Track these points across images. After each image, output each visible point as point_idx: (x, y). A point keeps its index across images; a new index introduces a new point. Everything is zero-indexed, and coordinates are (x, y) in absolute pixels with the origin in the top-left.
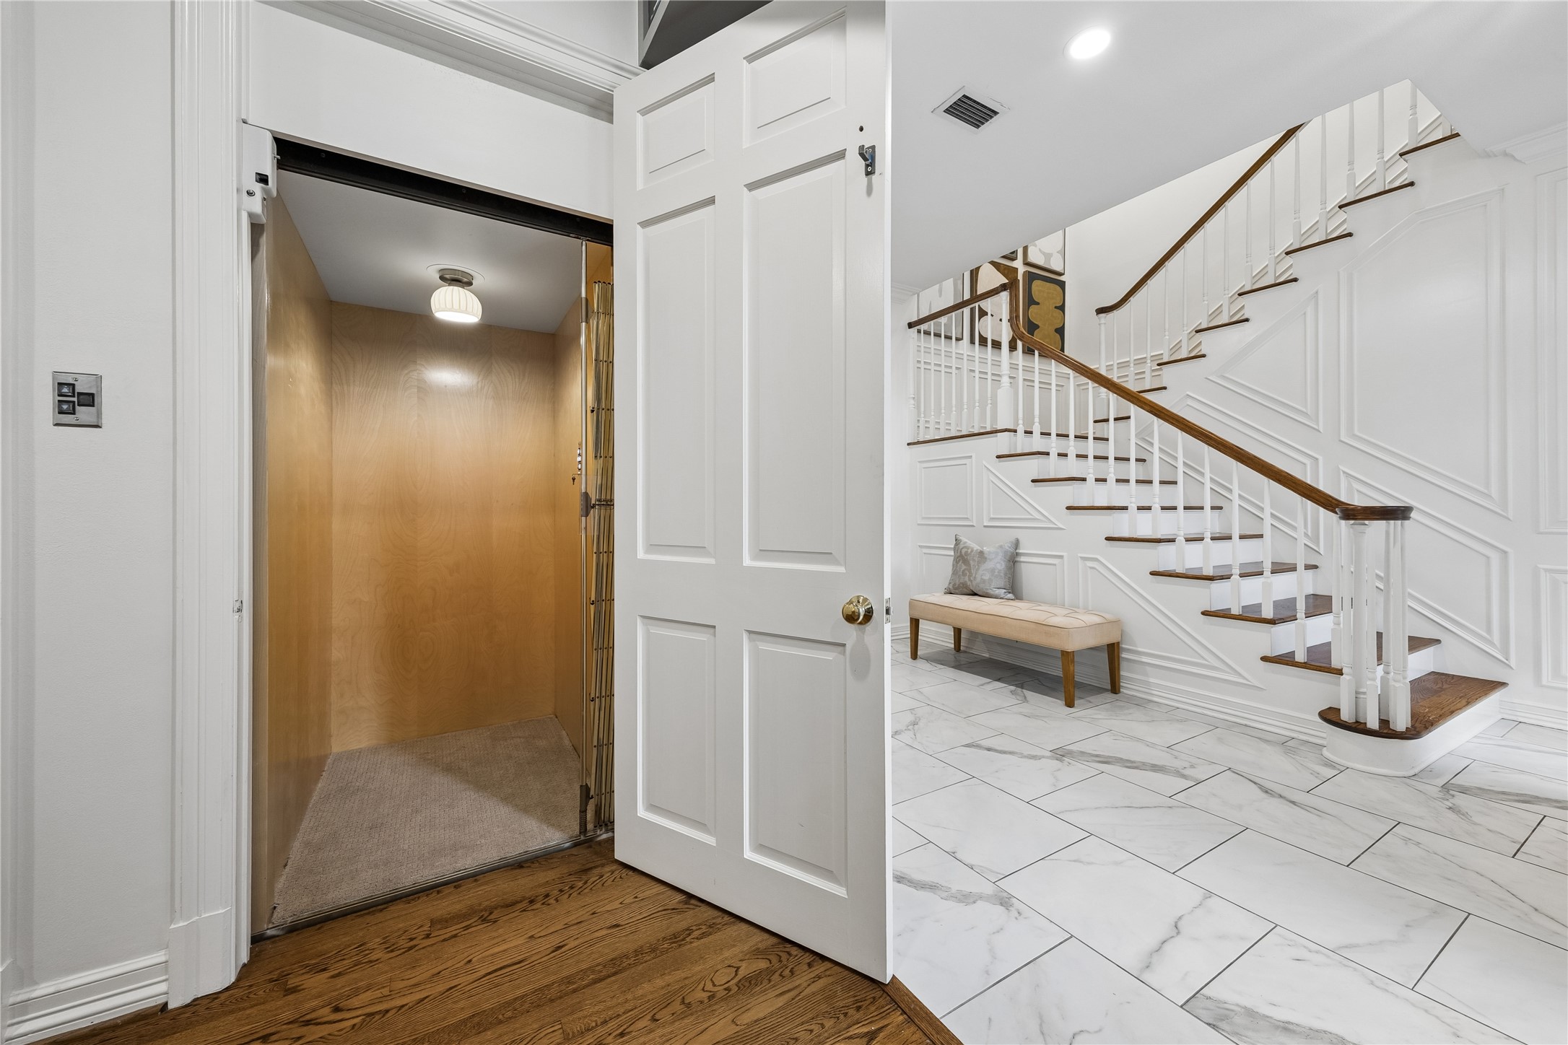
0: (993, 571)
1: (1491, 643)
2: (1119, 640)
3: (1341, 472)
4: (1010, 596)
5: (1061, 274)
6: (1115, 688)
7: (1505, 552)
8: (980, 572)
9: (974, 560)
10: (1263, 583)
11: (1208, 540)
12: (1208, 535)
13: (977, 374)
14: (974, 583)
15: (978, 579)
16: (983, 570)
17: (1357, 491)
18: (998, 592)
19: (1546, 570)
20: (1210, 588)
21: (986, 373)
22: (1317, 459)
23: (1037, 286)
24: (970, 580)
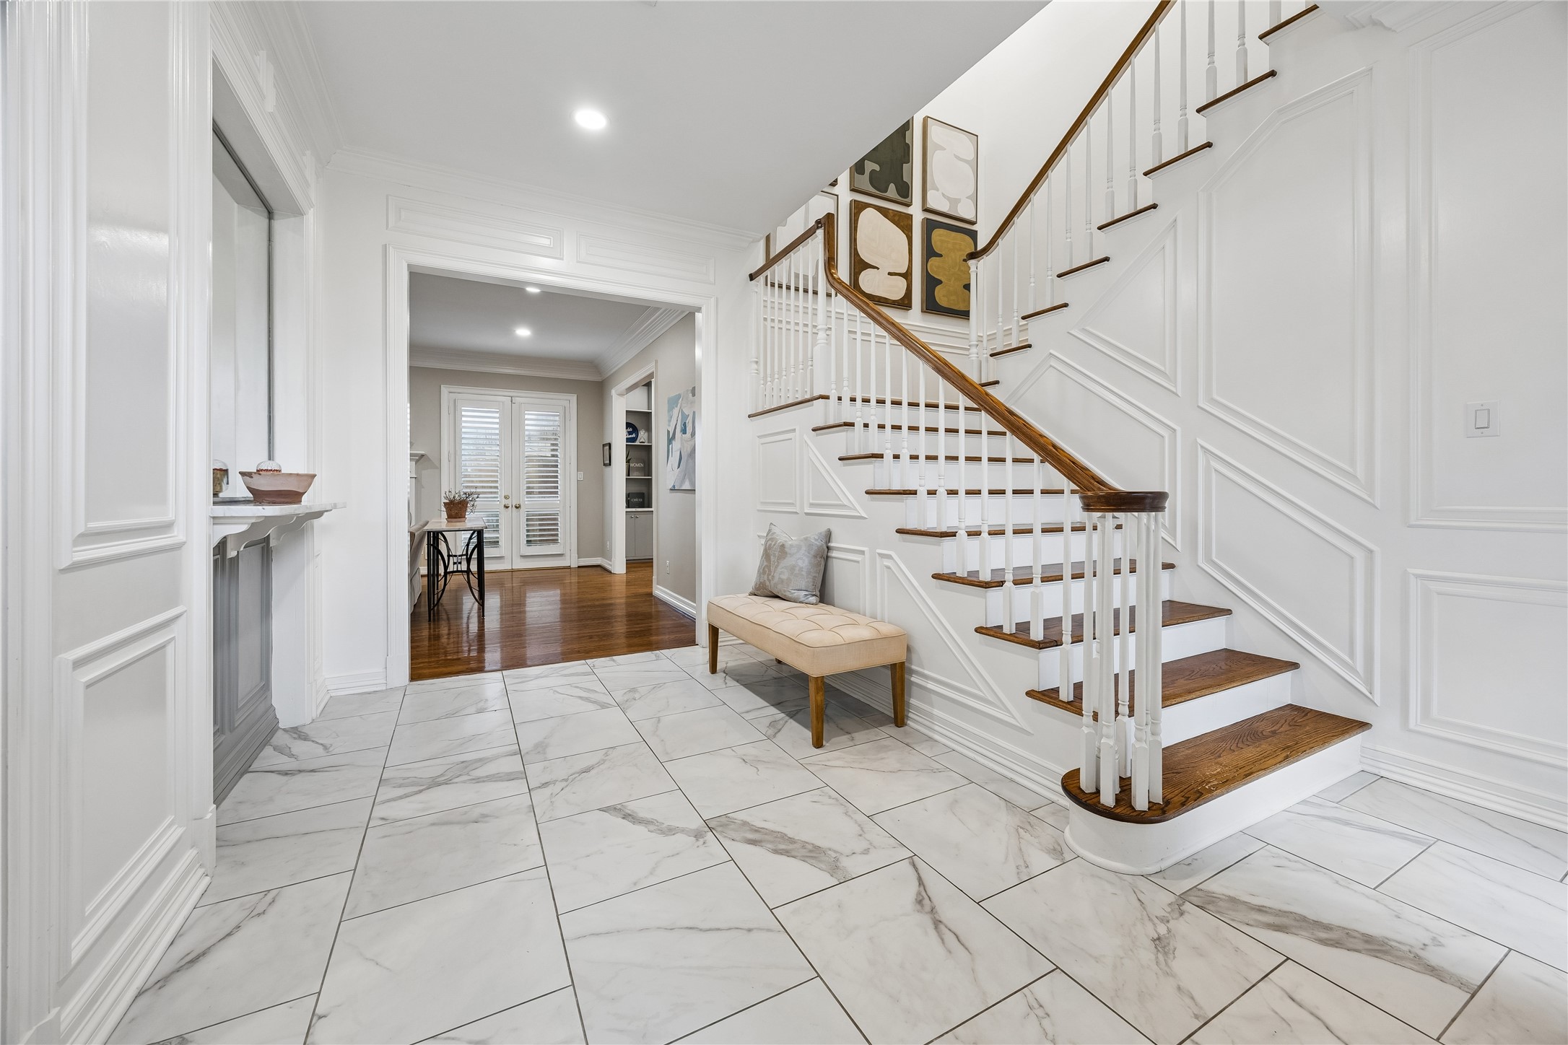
0: (792, 568)
1: (1353, 670)
2: (903, 659)
3: (1199, 447)
4: (813, 599)
5: (973, 223)
6: (899, 719)
7: (1371, 551)
8: (779, 570)
9: (775, 556)
10: (1032, 593)
11: (985, 535)
12: (985, 529)
13: (859, 336)
14: (772, 583)
15: (776, 580)
16: (783, 568)
17: (1215, 470)
18: (796, 594)
19: (1417, 576)
20: (986, 598)
21: (870, 335)
22: (1175, 430)
23: (940, 235)
24: (768, 579)
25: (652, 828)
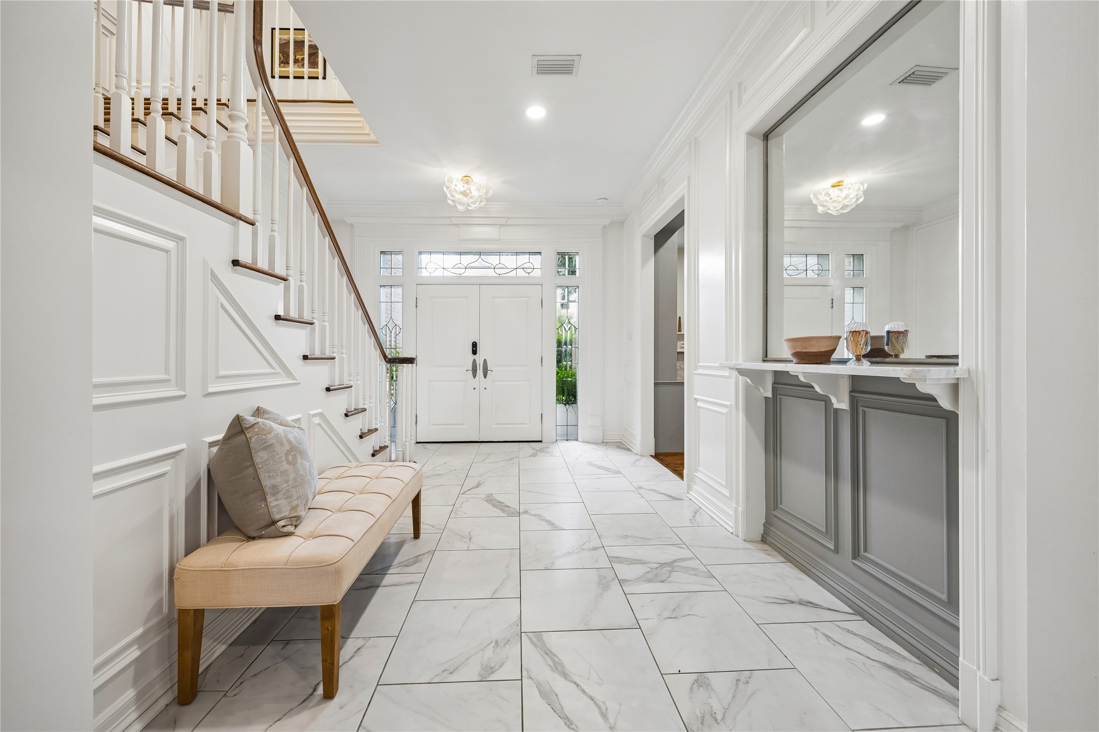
25: (543, 518)
